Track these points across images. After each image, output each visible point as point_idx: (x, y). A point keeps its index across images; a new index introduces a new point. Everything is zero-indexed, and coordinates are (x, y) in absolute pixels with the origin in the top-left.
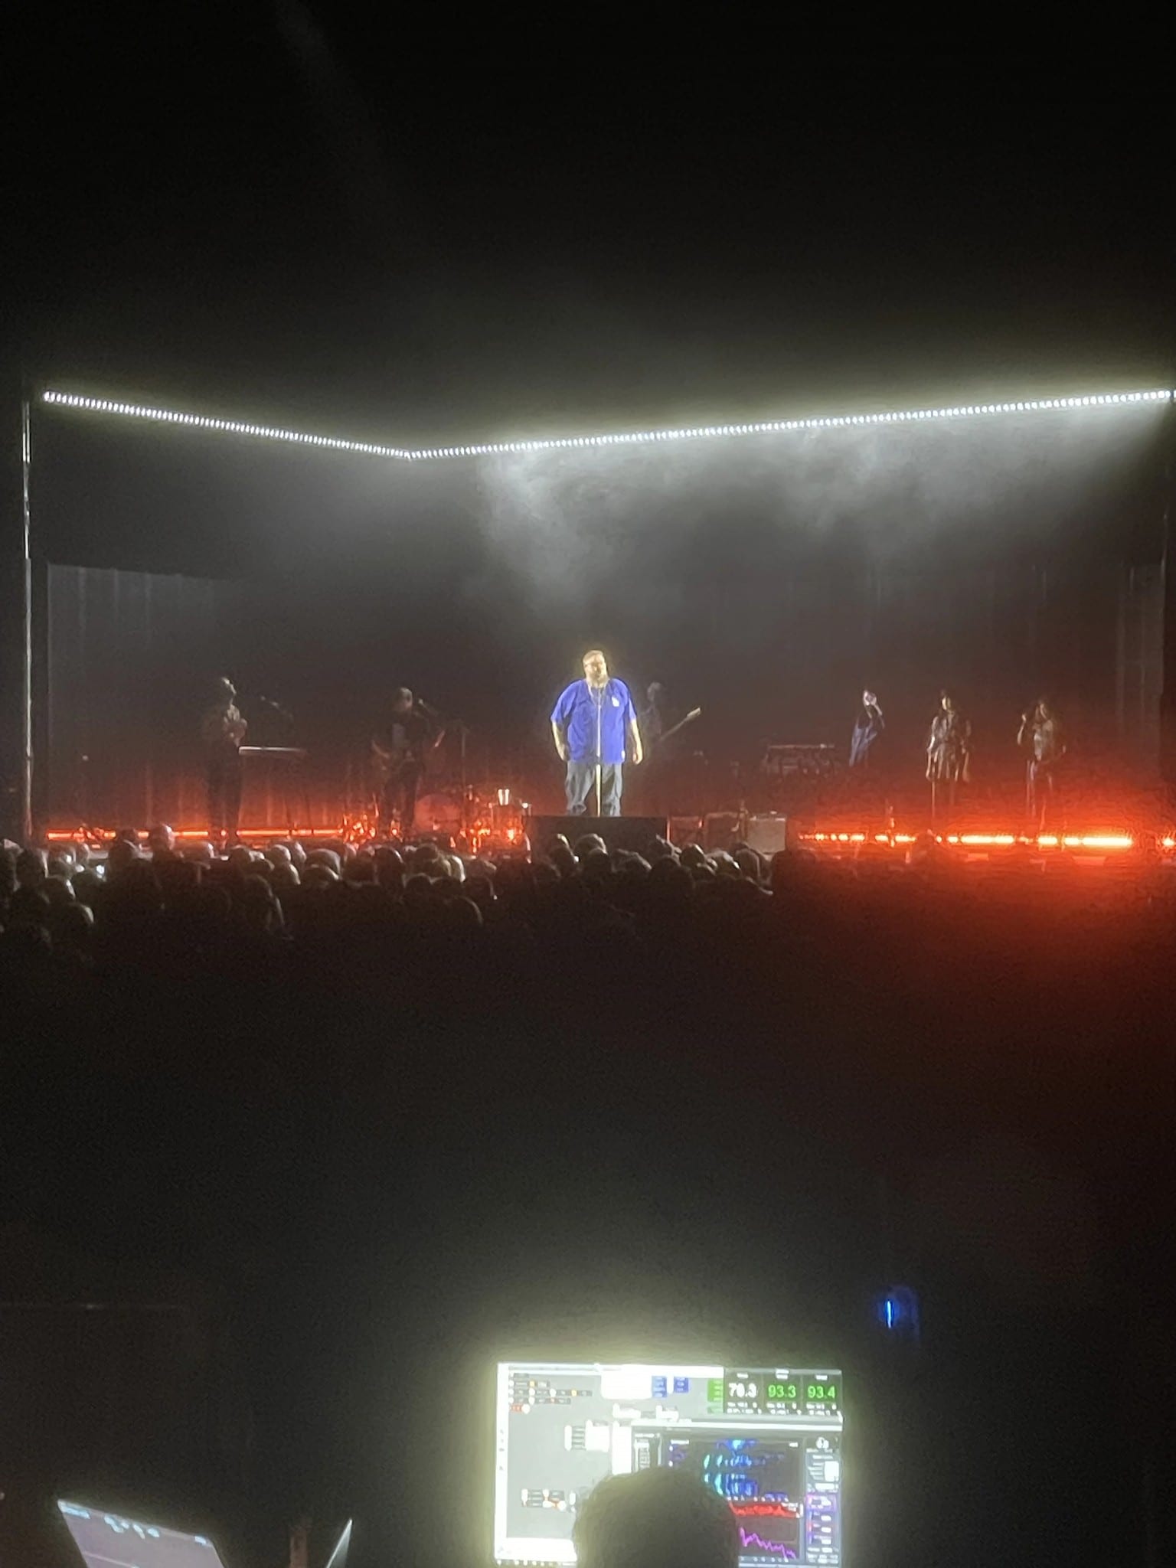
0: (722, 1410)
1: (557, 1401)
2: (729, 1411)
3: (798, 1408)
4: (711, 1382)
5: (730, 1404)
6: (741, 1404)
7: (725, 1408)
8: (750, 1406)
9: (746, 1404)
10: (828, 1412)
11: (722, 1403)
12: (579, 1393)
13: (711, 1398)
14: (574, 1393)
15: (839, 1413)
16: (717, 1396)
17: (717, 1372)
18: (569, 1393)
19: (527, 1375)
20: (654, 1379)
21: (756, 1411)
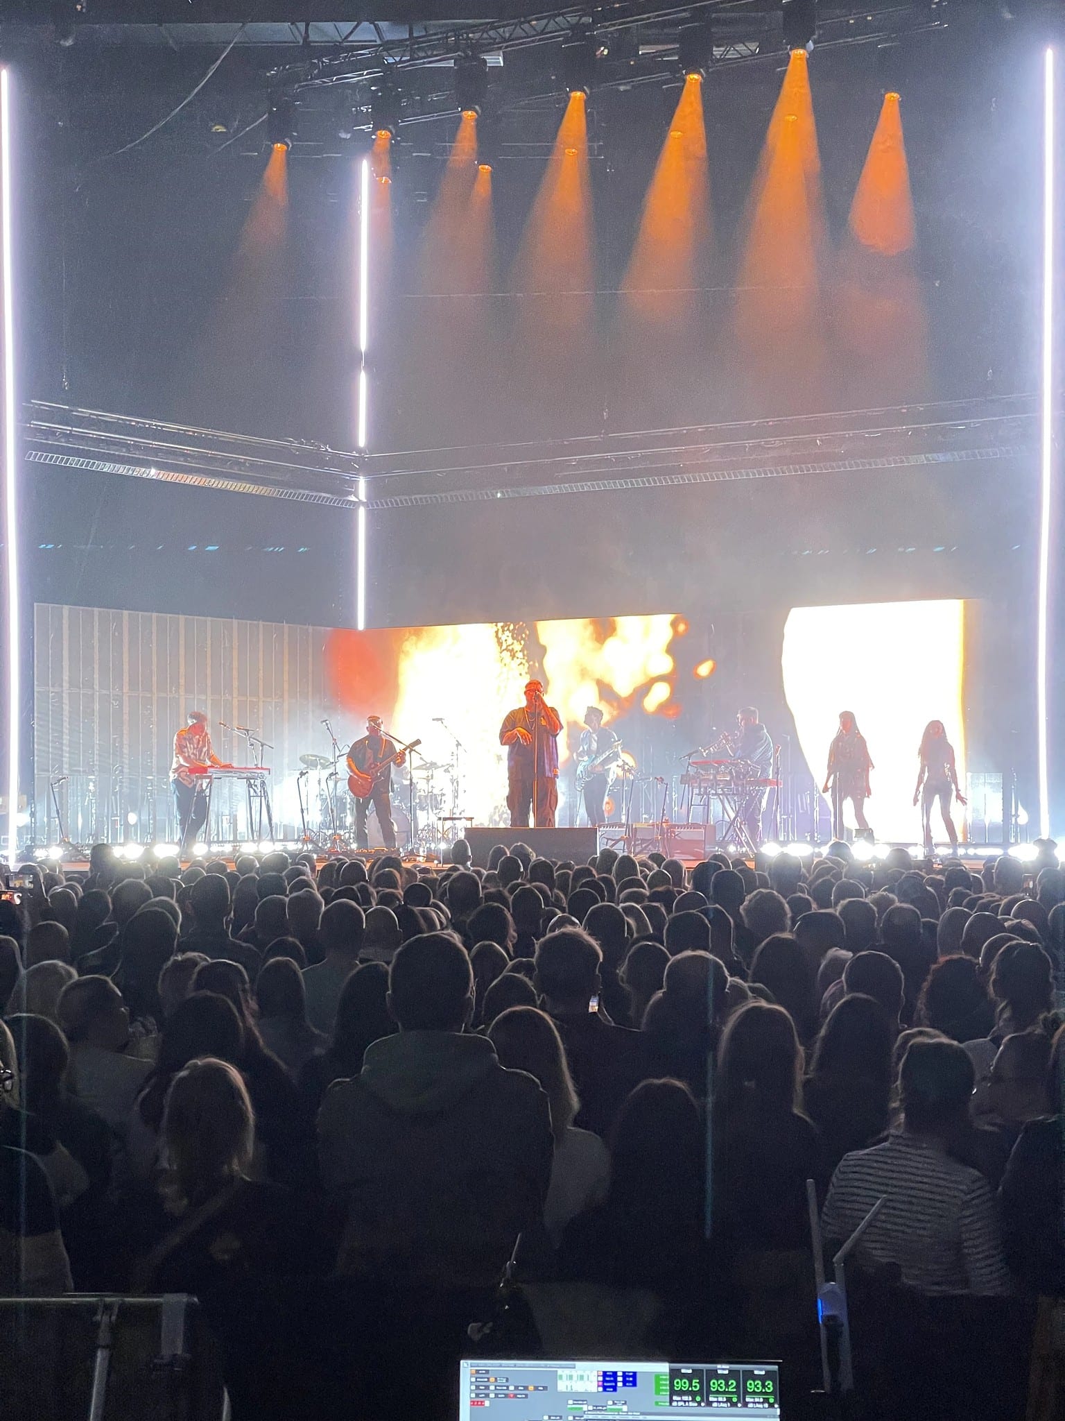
0: (668, 1404)
1: (515, 1396)
2: (674, 1404)
3: (739, 1401)
4: (658, 1376)
5: (675, 1398)
6: (685, 1398)
7: (671, 1401)
8: (694, 1400)
9: (690, 1399)
10: (766, 1405)
11: (668, 1397)
12: (536, 1388)
13: (658, 1392)
14: (531, 1388)
15: (776, 1406)
16: (663, 1390)
17: (663, 1368)
18: (526, 1388)
19: (487, 1372)
20: (605, 1374)
21: (699, 1403)
